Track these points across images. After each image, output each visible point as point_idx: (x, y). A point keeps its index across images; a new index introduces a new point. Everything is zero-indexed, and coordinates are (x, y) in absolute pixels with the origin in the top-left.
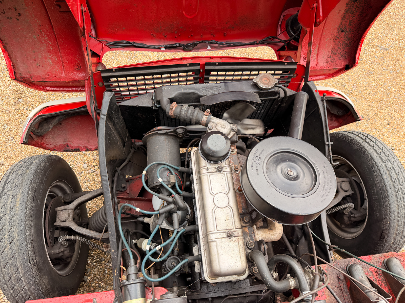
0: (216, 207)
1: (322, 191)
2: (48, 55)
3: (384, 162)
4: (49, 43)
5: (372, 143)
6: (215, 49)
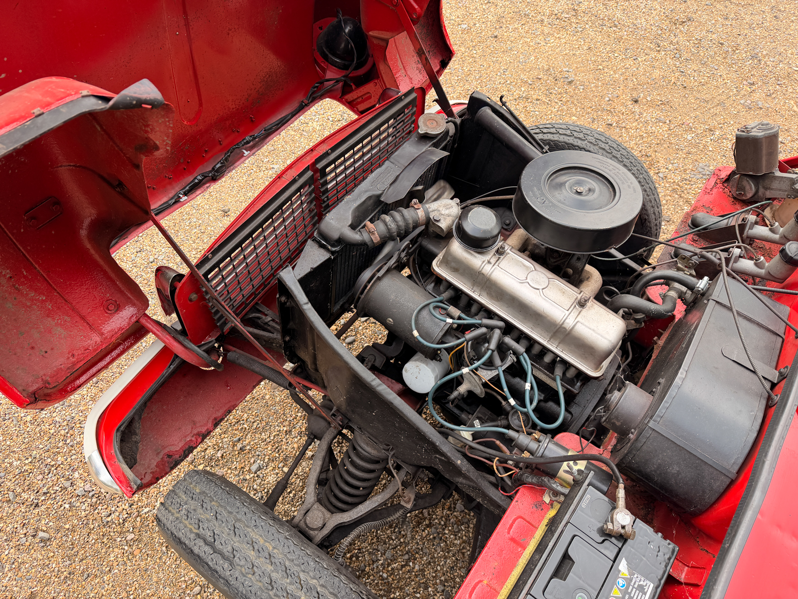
0: (541, 290)
1: (623, 183)
2: (49, 322)
3: (584, 140)
4: (40, 298)
5: (553, 130)
6: (256, 149)
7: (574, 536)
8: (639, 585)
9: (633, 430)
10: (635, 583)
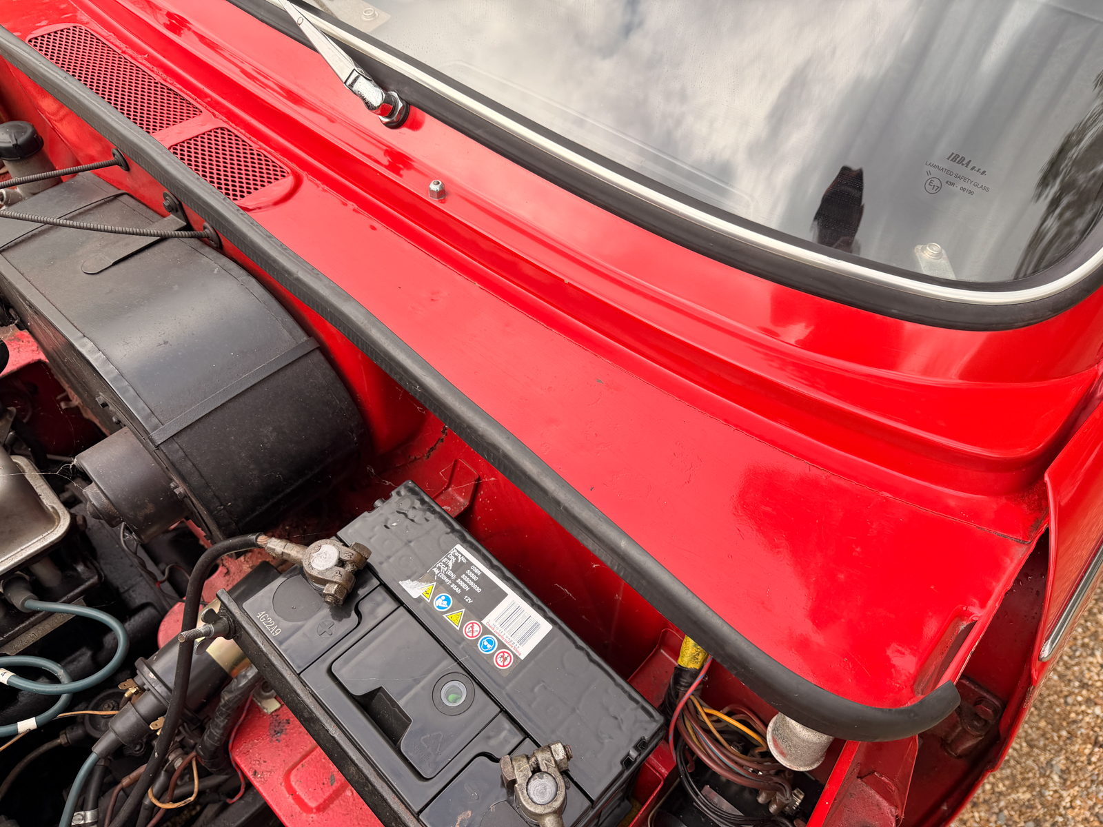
7: (330, 671)
8: (454, 571)
9: (172, 485)
10: (449, 577)
